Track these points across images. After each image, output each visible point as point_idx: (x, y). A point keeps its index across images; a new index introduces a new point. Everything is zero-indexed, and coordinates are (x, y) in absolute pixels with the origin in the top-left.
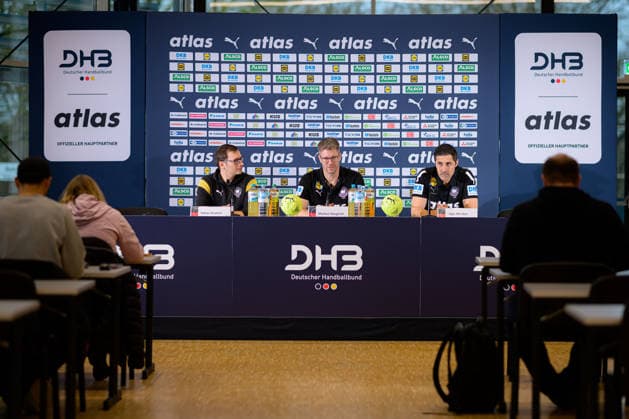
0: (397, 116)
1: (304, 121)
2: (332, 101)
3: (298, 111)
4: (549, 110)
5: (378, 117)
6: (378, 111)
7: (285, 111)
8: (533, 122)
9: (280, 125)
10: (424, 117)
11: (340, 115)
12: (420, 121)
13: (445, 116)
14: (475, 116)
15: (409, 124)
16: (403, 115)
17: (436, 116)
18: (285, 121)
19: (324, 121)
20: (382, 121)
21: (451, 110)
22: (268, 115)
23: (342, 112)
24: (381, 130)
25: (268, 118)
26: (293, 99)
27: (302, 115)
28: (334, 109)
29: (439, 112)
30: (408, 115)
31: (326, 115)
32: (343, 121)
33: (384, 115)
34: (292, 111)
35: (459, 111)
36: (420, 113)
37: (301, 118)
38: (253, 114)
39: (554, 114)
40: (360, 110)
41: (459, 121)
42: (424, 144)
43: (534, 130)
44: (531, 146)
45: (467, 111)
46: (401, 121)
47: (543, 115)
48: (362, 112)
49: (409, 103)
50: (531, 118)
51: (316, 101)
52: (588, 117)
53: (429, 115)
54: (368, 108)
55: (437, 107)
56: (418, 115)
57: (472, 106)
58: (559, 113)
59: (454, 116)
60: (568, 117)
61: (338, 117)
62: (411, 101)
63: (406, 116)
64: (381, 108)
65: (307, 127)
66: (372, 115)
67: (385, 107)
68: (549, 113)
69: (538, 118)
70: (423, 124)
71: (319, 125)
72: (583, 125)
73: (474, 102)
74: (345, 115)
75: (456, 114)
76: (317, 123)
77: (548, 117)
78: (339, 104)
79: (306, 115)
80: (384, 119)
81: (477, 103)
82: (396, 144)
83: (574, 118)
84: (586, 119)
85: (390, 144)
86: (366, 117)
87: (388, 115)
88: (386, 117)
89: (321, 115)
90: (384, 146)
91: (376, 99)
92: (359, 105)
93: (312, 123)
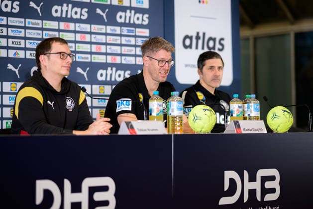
1: (7, 26)
2: (32, 4)
3: (1, 13)
4: (198, 31)
5: (72, 26)
6: (72, 20)
8: (188, 42)
10: (109, 29)
11: (40, 22)
12: (106, 34)
13: (125, 30)
16: (93, 26)
17: (118, 30)
19: (26, 27)
20: (75, 32)
21: (129, 25)
23: (42, 19)
24: (75, 42)
27: (5, 18)
29: (121, 25)
31: (27, 20)
32: (42, 29)
33: (77, 25)
35: (135, 26)
36: (106, 24)
37: (4, 22)
39: (201, 35)
40: (57, 17)
41: (135, 36)
42: (110, 59)
43: (189, 50)
44: (186, 66)
45: (141, 26)
46: (91, 33)
47: (194, 35)
48: (59, 19)
49: (97, 13)
50: (186, 37)
51: (18, 3)
52: (222, 39)
53: (113, 28)
54: (64, 16)
55: (119, 20)
56: (104, 27)
57: (145, 21)
58: (204, 34)
59: (132, 31)
60: (210, 39)
61: (38, 24)
62: (99, 11)
63: (95, 28)
64: (75, 17)
65: (10, 34)
66: (67, 23)
67: (78, 16)
68: (198, 33)
69: (191, 38)
70: (108, 37)
71: (21, 32)
72: (221, 47)
73: (147, 18)
74: (44, 22)
75: (133, 29)
76: (19, 30)
77: (198, 38)
78: (39, 9)
79: (9, 18)
80: (78, 29)
81: (148, 18)
82: (87, 58)
83: (214, 40)
84: (222, 42)
85: (83, 58)
86: (62, 25)
87: (80, 25)
88: (78, 27)
89: (23, 20)
90: (77, 60)
91: (70, 6)
92: (56, 11)
93: (15, 29)
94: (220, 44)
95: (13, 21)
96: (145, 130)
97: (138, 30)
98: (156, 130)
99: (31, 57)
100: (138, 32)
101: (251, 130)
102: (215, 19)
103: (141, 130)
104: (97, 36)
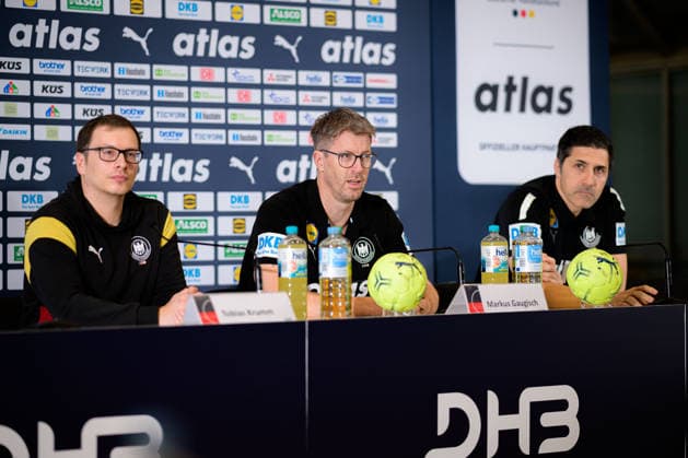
0: (253, 75)
1: (73, 79)
3: (59, 53)
4: (511, 74)
5: (218, 74)
6: (219, 61)
7: (31, 53)
8: (486, 98)
9: (22, 88)
10: (304, 77)
11: (146, 67)
12: (297, 88)
13: (341, 78)
14: (390, 81)
15: (279, 93)
16: (267, 72)
17: (324, 78)
18: (32, 77)
19: (113, 81)
20: (226, 85)
21: (351, 67)
23: (151, 61)
24: (226, 106)
26: (49, 24)
27: (67, 63)
28: (133, 53)
29: (331, 67)
30: (275, 73)
31: (117, 66)
32: (152, 82)
33: (231, 71)
34: (46, 53)
35: (364, 68)
36: (297, 67)
37: (66, 71)
39: (518, 82)
40: (185, 57)
41: (365, 90)
42: (305, 139)
43: (489, 113)
44: (483, 147)
45: (379, 69)
46: (262, 86)
47: (502, 83)
48: (189, 61)
49: (277, 46)
50: (484, 87)
51: (97, 31)
52: (569, 89)
53: (312, 74)
54: (201, 53)
55: (327, 58)
56: (293, 73)
57: (387, 58)
58: (525, 80)
59: (358, 80)
60: (540, 89)
61: (142, 72)
62: (280, 41)
63: (271, 76)
64: (225, 54)
65: (79, 94)
66: (207, 69)
67: (233, 54)
68: (511, 79)
69: (494, 89)
70: (302, 94)
71: (103, 89)
72: (564, 106)
73: (391, 51)
74: (155, 67)
75: (361, 75)
76: (99, 85)
77: (510, 88)
78: (143, 42)
79: (77, 63)
80: (231, 79)
81: (395, 51)
82: (254, 138)
83: (549, 92)
84: (567, 95)
85: (243, 138)
86: (197, 73)
87: (239, 70)
88: (234, 75)
89: (108, 65)
90: (231, 142)
91: (215, 32)
92: (182, 44)
93: (90, 85)
94: (563, 98)
95: (84, 68)
96: (241, 314)
97: (370, 76)
98: (270, 312)
100: (372, 81)
101: (507, 305)
102: (551, 48)
103: (232, 314)
104: (275, 92)
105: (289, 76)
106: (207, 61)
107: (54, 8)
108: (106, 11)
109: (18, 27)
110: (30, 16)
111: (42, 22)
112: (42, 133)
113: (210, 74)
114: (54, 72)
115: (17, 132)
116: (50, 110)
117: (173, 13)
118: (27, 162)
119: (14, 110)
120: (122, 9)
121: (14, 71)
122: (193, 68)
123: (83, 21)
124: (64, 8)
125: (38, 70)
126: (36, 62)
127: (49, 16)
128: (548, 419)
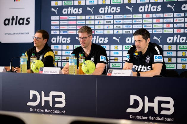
0: (161, 15)
1: (113, 19)
2: (127, 7)
3: (111, 14)
5: (151, 16)
7: (104, 14)
9: (102, 22)
10: (176, 15)
11: (131, 15)
12: (174, 18)
15: (168, 19)
17: (182, 15)
18: (104, 20)
19: (123, 19)
20: (153, 18)
22: (96, 16)
23: (133, 14)
24: (153, 23)
25: (96, 18)
27: (112, 16)
28: (128, 12)
29: (184, 12)
30: (167, 14)
31: (124, 15)
32: (133, 19)
33: (154, 14)
34: (107, 14)
36: (174, 12)
37: (112, 18)
38: (89, 16)
42: (176, 31)
46: (163, 18)
48: (142, 13)
49: (168, 7)
51: (119, 8)
53: (178, 14)
54: (146, 11)
55: (183, 9)
56: (173, 14)
61: (131, 16)
63: (166, 15)
64: (153, 10)
65: (115, 23)
66: (148, 14)
67: (155, 10)
70: (175, 19)
71: (121, 21)
74: (134, 15)
78: (131, 9)
80: (154, 17)
82: (161, 31)
85: (157, 31)
86: (145, 16)
87: (156, 14)
88: (155, 15)
89: (122, 15)
90: (154, 32)
91: (150, 5)
92: (141, 9)
93: (117, 20)
95: (116, 17)
99: (126, 33)
104: (167, 19)
105: (171, 15)
106: (148, 13)
107: (109, 3)
108: (122, 3)
109: (101, 8)
110: (104, 6)
111: (107, 7)
112: (106, 32)
113: (148, 16)
114: (109, 18)
115: (100, 32)
116: (108, 27)
117: (139, 1)
118: (103, 39)
119: (100, 27)
120: (126, 2)
121: (100, 18)
122: (144, 15)
123: (116, 6)
124: (112, 3)
125: (105, 18)
126: (105, 16)
127: (108, 5)
128: (57, 99)
